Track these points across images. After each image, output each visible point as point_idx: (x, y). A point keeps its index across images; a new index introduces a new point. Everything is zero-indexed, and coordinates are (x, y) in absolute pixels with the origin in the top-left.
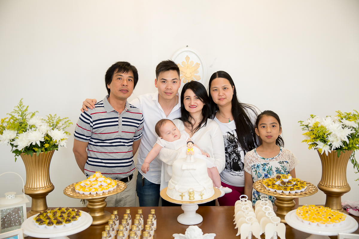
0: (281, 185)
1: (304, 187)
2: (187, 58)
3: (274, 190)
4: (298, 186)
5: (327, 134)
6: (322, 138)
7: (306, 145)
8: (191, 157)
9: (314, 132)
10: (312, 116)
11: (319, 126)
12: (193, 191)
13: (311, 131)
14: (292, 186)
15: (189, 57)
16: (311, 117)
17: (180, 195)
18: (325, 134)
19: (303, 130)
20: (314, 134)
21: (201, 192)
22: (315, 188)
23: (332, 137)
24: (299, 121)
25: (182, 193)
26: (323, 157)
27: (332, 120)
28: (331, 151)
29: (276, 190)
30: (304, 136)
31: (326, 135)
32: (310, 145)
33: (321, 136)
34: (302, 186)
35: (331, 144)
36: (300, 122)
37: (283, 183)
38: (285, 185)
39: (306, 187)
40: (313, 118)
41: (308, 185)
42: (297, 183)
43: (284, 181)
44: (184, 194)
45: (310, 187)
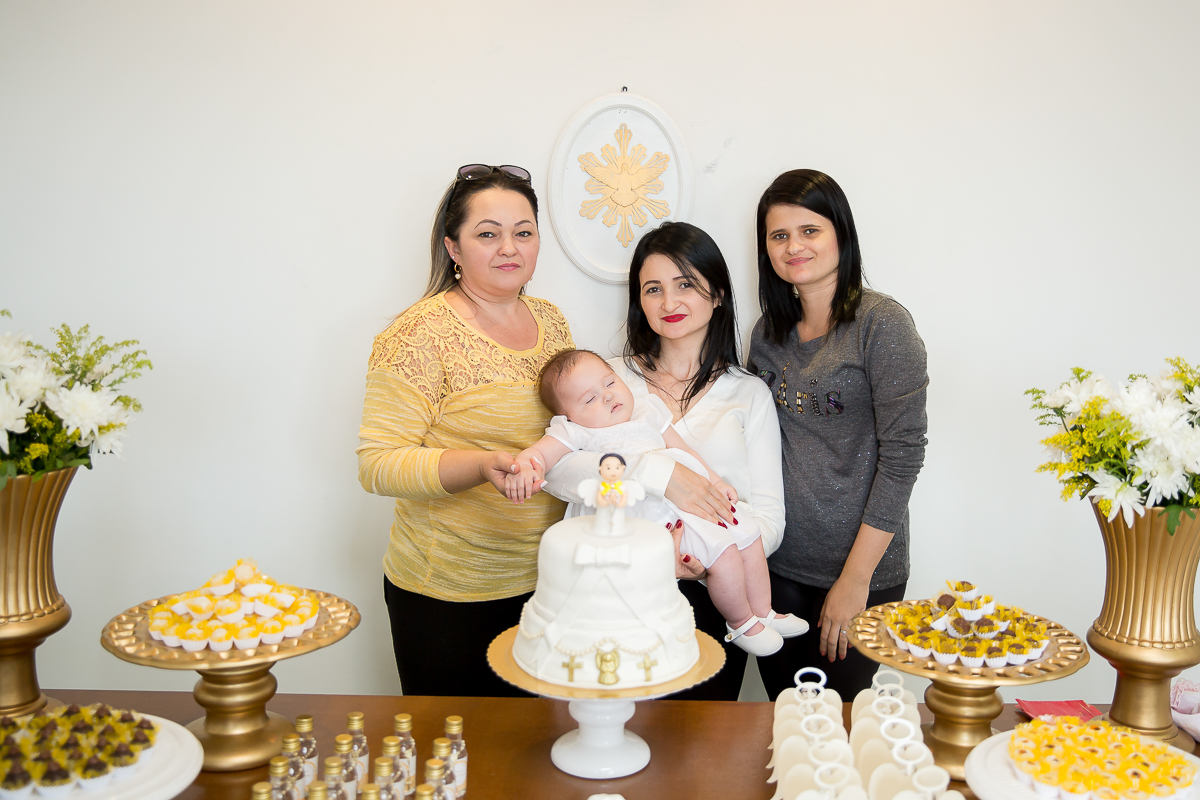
0: (952, 632)
1: (1040, 642)
2: (624, 133)
3: (926, 653)
4: (1017, 640)
5: (1135, 443)
6: (1113, 461)
7: (1053, 484)
8: (612, 514)
9: (1085, 434)
10: (1079, 375)
11: (1105, 411)
12: (615, 652)
13: (1072, 429)
14: (994, 639)
15: (630, 132)
16: (1073, 379)
17: (565, 665)
18: (1124, 445)
19: (1041, 424)
20: (1083, 442)
21: (646, 654)
22: (1078, 649)
23: (1151, 458)
24: (1030, 389)
25: (572, 658)
26: (1112, 531)
27: (1152, 391)
28: (1146, 510)
29: (935, 654)
30: (1046, 447)
31: (1129, 447)
32: (1068, 481)
33: (1112, 452)
34: (1030, 640)
35: (1146, 483)
36: (1033, 391)
37: (961, 624)
38: (970, 635)
39: (1045, 643)
40: (1081, 380)
41: (1053, 634)
42: (1014, 627)
43: (966, 618)
44: (577, 660)
45: (1061, 641)
